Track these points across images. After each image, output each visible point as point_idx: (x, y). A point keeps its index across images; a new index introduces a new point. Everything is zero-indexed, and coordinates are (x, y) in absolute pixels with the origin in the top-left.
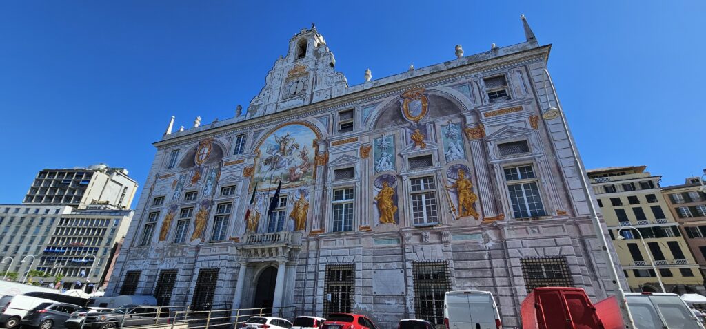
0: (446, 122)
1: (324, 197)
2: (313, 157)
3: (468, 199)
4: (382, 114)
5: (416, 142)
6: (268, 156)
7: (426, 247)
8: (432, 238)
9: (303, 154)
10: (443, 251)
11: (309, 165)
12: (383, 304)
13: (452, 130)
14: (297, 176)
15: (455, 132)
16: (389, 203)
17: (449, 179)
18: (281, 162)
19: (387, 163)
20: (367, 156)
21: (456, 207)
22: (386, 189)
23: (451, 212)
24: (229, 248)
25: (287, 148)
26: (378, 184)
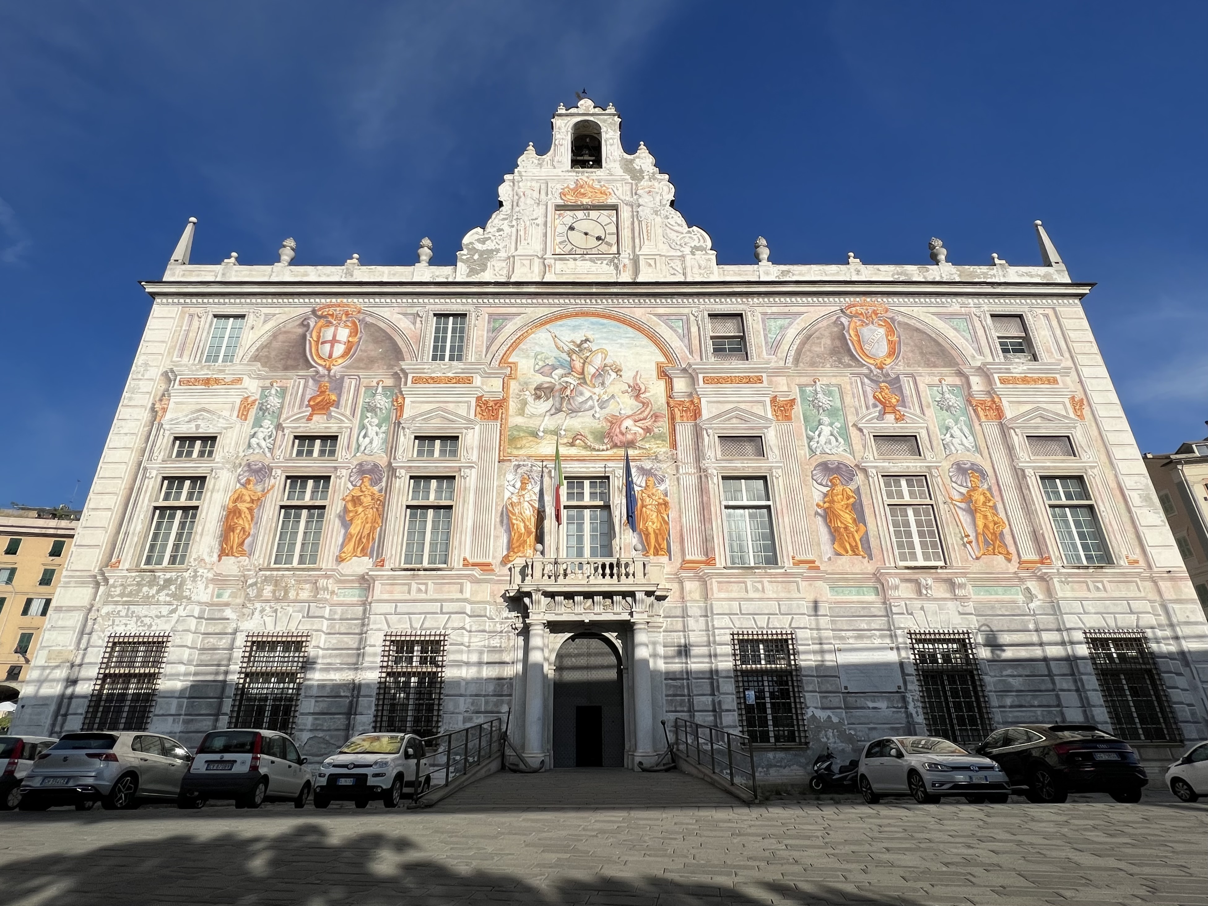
0: (936, 380)
1: (702, 490)
2: (663, 400)
3: (991, 526)
4: (808, 337)
5: (885, 407)
6: (539, 379)
7: (927, 605)
8: (939, 591)
9: (637, 391)
10: (960, 614)
11: (656, 417)
12: (864, 708)
13: (947, 396)
14: (629, 437)
15: (952, 400)
16: (848, 517)
17: (954, 485)
18: (580, 399)
19: (833, 439)
20: (788, 418)
21: (972, 538)
22: (839, 488)
23: (965, 546)
24: (468, 586)
25: (591, 370)
26: (819, 476)
